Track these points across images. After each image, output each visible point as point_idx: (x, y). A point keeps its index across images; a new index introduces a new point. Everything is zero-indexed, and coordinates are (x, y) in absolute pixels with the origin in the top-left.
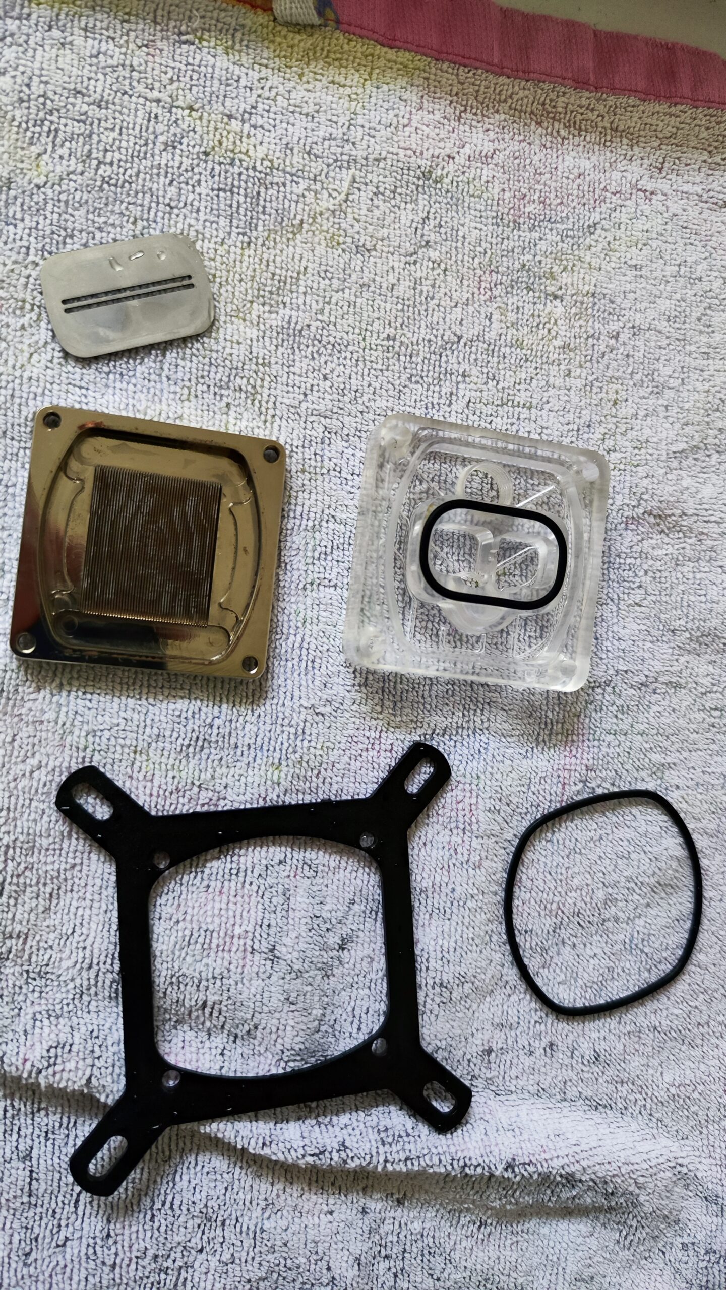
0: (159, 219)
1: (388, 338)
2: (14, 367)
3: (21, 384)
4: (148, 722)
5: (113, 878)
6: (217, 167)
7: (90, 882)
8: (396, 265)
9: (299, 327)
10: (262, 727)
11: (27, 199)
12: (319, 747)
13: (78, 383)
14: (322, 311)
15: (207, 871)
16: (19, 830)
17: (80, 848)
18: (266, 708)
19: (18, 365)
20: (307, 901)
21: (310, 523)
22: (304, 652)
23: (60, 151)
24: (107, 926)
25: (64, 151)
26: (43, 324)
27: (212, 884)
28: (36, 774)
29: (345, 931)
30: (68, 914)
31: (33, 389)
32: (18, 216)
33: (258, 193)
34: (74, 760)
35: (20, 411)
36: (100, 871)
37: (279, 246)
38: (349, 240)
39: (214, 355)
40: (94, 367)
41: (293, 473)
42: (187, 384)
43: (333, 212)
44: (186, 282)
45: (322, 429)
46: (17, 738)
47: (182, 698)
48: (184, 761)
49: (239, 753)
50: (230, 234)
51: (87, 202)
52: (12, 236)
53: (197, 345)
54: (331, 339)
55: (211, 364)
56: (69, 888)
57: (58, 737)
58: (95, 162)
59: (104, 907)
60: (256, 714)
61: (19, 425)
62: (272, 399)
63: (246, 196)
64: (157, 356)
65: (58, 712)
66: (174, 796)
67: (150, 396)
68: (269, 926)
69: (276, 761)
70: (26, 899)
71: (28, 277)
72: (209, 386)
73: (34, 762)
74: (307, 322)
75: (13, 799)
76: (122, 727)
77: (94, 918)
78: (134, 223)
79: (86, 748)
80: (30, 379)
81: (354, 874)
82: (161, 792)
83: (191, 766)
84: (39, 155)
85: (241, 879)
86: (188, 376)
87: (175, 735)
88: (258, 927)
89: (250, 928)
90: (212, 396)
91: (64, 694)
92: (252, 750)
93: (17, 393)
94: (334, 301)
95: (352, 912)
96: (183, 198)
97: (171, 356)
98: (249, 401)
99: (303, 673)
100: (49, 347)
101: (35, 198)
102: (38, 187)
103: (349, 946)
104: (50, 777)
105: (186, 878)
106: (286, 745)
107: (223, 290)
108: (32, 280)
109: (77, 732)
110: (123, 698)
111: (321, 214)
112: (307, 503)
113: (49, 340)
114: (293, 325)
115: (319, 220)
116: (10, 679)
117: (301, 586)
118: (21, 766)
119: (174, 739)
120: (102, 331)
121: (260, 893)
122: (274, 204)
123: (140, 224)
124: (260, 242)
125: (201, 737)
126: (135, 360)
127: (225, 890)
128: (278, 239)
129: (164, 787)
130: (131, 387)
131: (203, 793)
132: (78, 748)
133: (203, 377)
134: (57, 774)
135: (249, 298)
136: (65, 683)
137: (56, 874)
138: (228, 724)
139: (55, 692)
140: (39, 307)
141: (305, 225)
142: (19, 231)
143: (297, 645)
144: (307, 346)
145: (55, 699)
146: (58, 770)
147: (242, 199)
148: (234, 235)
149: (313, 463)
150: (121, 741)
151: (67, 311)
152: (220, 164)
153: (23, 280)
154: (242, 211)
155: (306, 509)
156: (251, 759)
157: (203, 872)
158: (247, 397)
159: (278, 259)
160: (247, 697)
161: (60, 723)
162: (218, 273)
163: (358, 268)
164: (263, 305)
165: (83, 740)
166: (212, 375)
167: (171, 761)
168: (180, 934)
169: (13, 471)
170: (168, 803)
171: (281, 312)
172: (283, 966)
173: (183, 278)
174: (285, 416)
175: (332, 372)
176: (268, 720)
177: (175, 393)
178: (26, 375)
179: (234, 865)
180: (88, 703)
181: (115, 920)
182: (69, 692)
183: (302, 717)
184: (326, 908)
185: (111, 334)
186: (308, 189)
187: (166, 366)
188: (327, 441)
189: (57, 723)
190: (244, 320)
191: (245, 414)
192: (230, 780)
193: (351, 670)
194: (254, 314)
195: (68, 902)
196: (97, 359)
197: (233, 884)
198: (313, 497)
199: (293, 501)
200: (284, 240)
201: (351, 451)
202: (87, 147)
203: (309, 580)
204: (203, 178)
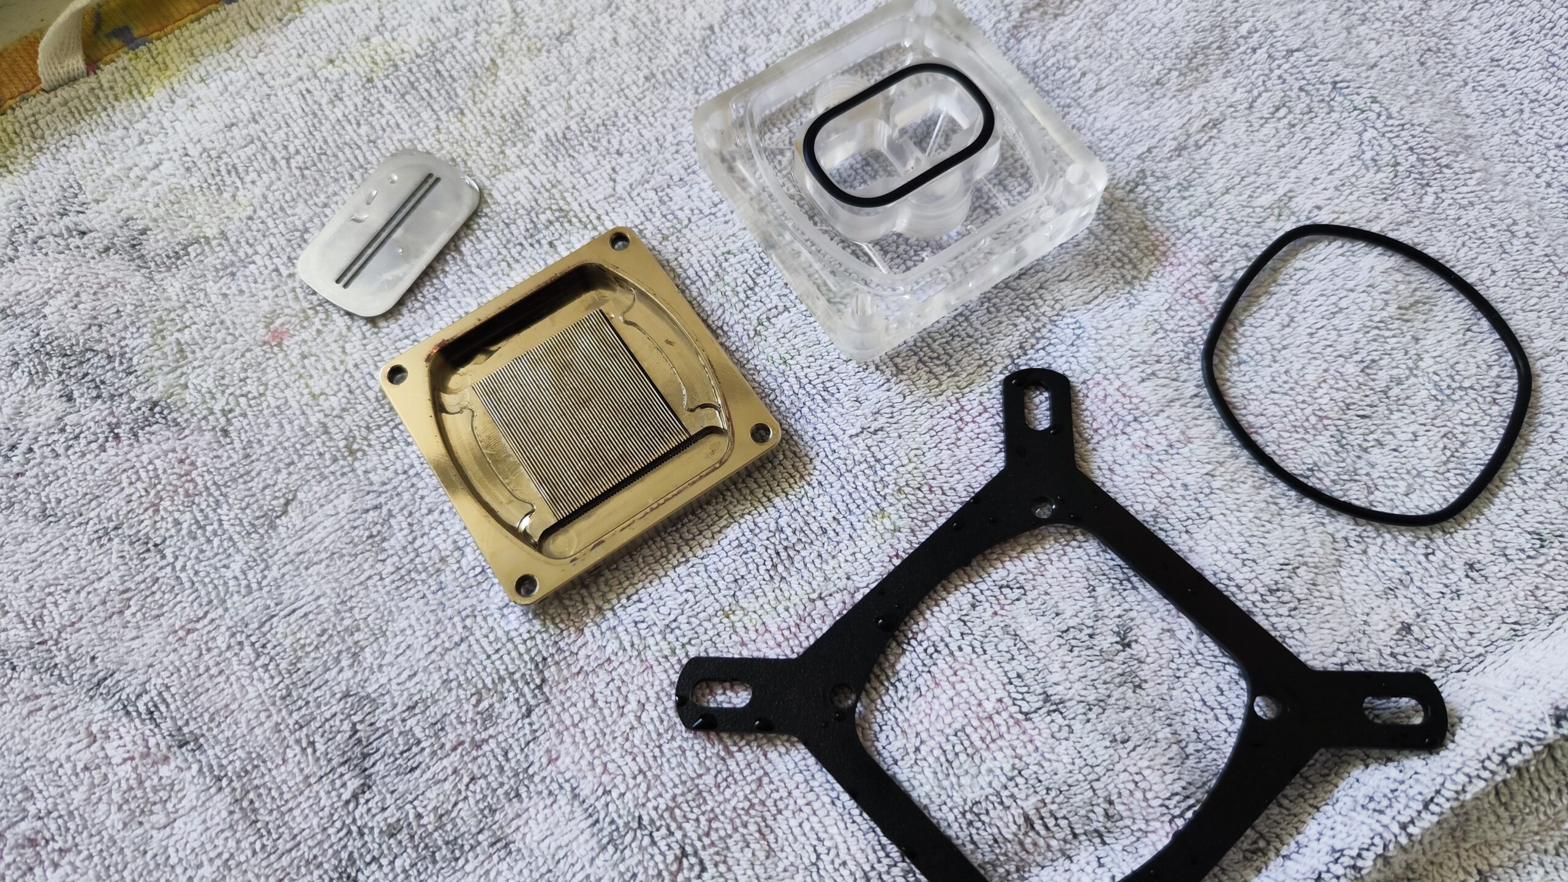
0: (370, 158)
1: (647, 79)
2: (336, 369)
3: (352, 377)
4: (715, 576)
5: (812, 761)
6: (387, 82)
7: (791, 785)
8: (603, 23)
9: (560, 135)
10: (833, 491)
11: (248, 234)
12: (905, 461)
13: (402, 335)
14: (570, 108)
15: (903, 674)
16: (670, 785)
17: (750, 757)
18: (819, 470)
19: (337, 365)
20: (1039, 623)
21: (712, 274)
22: (808, 387)
23: (248, 179)
24: (846, 817)
25: (253, 175)
26: (336, 316)
27: (920, 681)
28: (645, 717)
29: (1112, 623)
30: (796, 839)
31: (365, 371)
32: (250, 251)
33: (438, 71)
34: (671, 672)
35: (367, 399)
36: (791, 765)
37: (490, 93)
38: (546, 40)
39: (504, 215)
40: (405, 311)
41: (658, 247)
42: (500, 258)
43: (513, 31)
44: (431, 181)
45: (652, 194)
46: (597, 695)
47: (726, 527)
48: (784, 586)
49: (832, 534)
50: (439, 119)
51: (299, 195)
52: (256, 272)
53: (481, 221)
54: (598, 121)
55: (507, 225)
56: (774, 810)
57: (637, 662)
58: (283, 163)
59: (827, 800)
60: (815, 484)
61: (375, 410)
62: (585, 205)
63: (428, 80)
64: (454, 258)
65: (618, 637)
66: (803, 626)
67: (475, 294)
68: (1019, 676)
69: (874, 508)
70: (738, 855)
71: (293, 290)
72: (521, 244)
73: (633, 705)
74: (563, 126)
75: (640, 759)
76: (692, 601)
77: (827, 821)
78: (352, 177)
79: (674, 652)
80: (356, 366)
81: (1065, 559)
82: (786, 633)
83: (795, 585)
84: (234, 196)
85: (945, 651)
86: (495, 251)
87: (752, 566)
88: (1008, 687)
89: (1001, 693)
90: (530, 249)
91: (609, 614)
92: (843, 521)
93: (354, 386)
94: (573, 93)
95: (1100, 599)
96: (378, 127)
97: (466, 248)
98: (567, 225)
99: (825, 406)
100: (354, 329)
101: (254, 227)
102: (250, 218)
103: (1130, 637)
104: (660, 709)
105: (886, 699)
106: (870, 485)
107: (470, 163)
108: (298, 290)
109: (651, 641)
110: (671, 573)
111: (504, 42)
112: (694, 260)
113: (349, 322)
114: (554, 139)
115: (506, 47)
116: (544, 641)
117: (752, 334)
118: (622, 722)
119: (754, 572)
120: (388, 276)
121: (979, 650)
122: (458, 67)
123: (357, 175)
124: (470, 103)
125: (780, 548)
126: (438, 277)
127: (939, 676)
128: (484, 89)
129: (784, 625)
130: (452, 301)
131: (831, 602)
132: (666, 657)
133: (509, 241)
134: (665, 699)
135: (497, 150)
136: (600, 603)
137: (747, 804)
138: (795, 514)
139: (597, 620)
140: (320, 305)
141: (499, 61)
142: (260, 263)
143: (796, 387)
144: (582, 144)
145: (604, 626)
146: (662, 694)
147: (427, 86)
148: (443, 117)
149: (668, 224)
150: (702, 616)
151: (346, 286)
152: (387, 77)
153: (290, 296)
154: (435, 94)
155: (696, 266)
156: (851, 531)
157: (899, 680)
158: (562, 224)
159: (497, 103)
160: (792, 476)
161: (627, 645)
162: (455, 155)
163: (572, 53)
164: (515, 145)
165: (663, 644)
166: (516, 232)
167: (771, 596)
168: (931, 759)
169: (401, 455)
170: (802, 638)
171: (535, 138)
172: (1074, 709)
173: (425, 181)
174: (609, 209)
175: (621, 142)
176: (832, 478)
177: (495, 274)
178: (350, 367)
179: (925, 644)
180: (640, 605)
181: (851, 804)
182: (612, 609)
183: (862, 446)
184: (1068, 614)
185: (398, 272)
186: (477, 34)
187: (470, 261)
188: (666, 199)
189: (625, 650)
190: (508, 170)
191: (573, 239)
192: (847, 568)
193: (872, 368)
194: (513, 158)
195: (785, 827)
196: (401, 303)
197: (940, 662)
198: (694, 250)
199: (679, 271)
200: (490, 85)
201: (696, 189)
202: (268, 157)
203: (755, 323)
204: (383, 100)
